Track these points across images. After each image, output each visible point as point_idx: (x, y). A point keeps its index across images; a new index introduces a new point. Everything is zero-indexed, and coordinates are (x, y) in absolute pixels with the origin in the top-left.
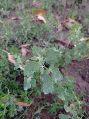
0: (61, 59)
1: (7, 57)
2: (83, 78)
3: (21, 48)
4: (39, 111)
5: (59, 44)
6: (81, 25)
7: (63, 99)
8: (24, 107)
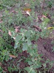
0: (34, 36)
1: (8, 32)
2: (45, 48)
3: (15, 28)
4: (20, 61)
5: (35, 29)
6: (49, 19)
7: (32, 55)
8: (13, 58)
